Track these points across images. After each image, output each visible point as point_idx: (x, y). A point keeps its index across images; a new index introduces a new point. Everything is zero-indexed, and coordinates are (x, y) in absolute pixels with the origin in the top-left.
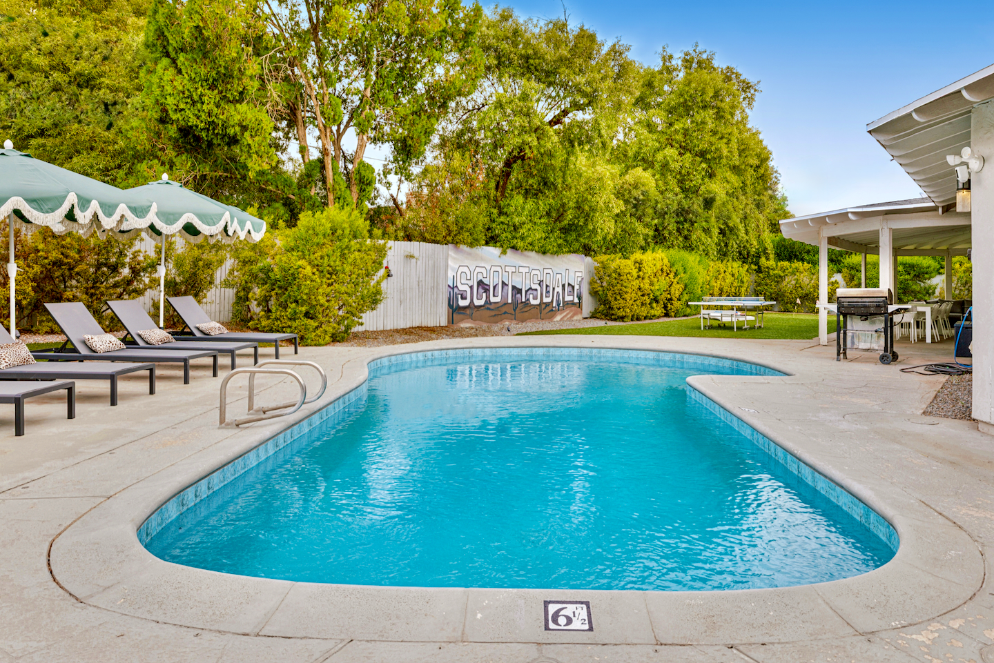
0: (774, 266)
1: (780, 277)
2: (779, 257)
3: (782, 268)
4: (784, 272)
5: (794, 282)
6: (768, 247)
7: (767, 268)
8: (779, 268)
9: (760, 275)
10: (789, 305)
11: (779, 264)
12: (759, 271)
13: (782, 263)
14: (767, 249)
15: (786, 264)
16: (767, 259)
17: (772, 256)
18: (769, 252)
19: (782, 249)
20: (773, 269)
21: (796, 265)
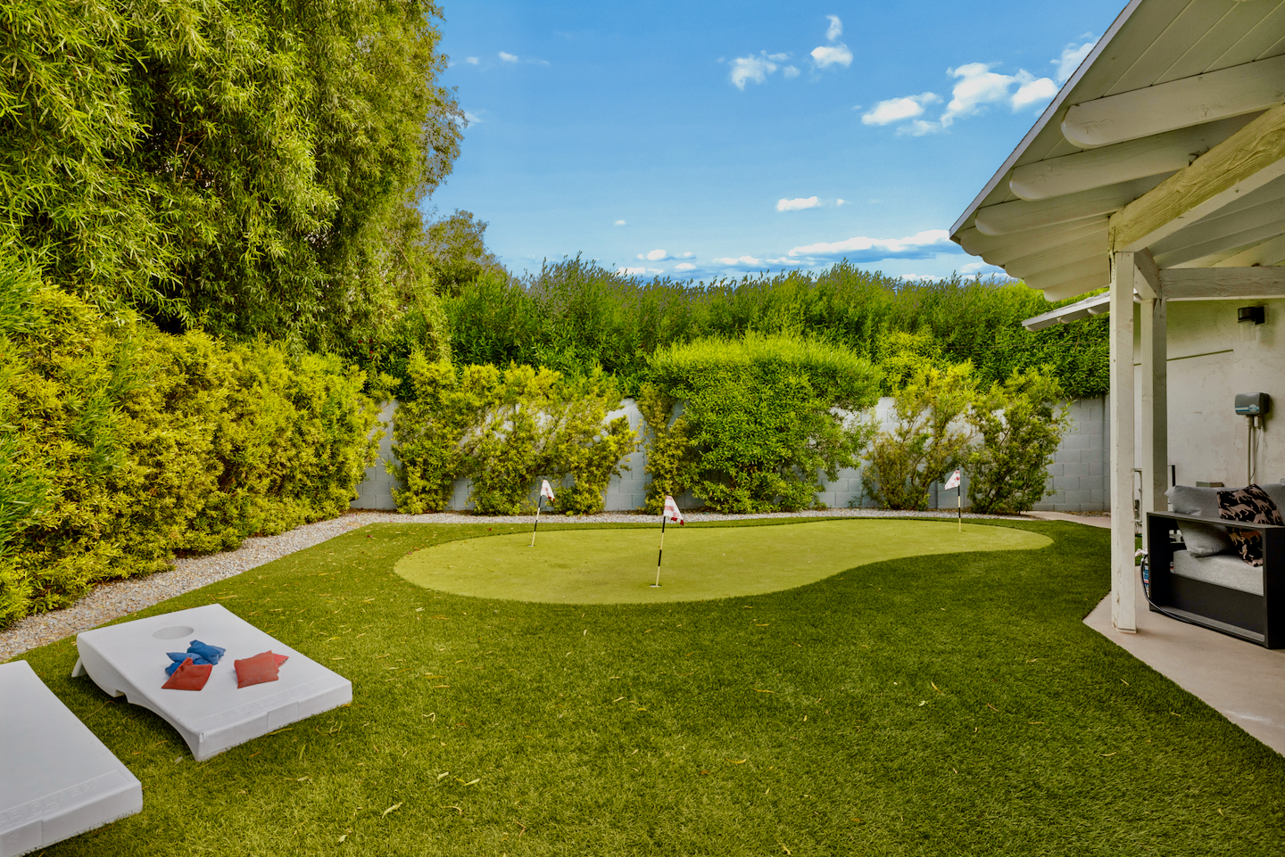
0: (452, 376)
1: (470, 408)
2: (462, 354)
3: (474, 383)
4: (481, 395)
5: (508, 426)
6: (432, 319)
7: (433, 382)
8: (466, 383)
9: (411, 405)
10: (497, 493)
11: (467, 371)
12: (405, 392)
13: (474, 367)
14: (429, 327)
15: (489, 371)
16: (432, 358)
17: (444, 349)
18: (434, 334)
19: (474, 331)
20: (451, 388)
21: (518, 372)
